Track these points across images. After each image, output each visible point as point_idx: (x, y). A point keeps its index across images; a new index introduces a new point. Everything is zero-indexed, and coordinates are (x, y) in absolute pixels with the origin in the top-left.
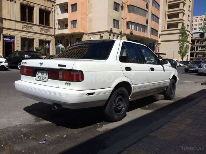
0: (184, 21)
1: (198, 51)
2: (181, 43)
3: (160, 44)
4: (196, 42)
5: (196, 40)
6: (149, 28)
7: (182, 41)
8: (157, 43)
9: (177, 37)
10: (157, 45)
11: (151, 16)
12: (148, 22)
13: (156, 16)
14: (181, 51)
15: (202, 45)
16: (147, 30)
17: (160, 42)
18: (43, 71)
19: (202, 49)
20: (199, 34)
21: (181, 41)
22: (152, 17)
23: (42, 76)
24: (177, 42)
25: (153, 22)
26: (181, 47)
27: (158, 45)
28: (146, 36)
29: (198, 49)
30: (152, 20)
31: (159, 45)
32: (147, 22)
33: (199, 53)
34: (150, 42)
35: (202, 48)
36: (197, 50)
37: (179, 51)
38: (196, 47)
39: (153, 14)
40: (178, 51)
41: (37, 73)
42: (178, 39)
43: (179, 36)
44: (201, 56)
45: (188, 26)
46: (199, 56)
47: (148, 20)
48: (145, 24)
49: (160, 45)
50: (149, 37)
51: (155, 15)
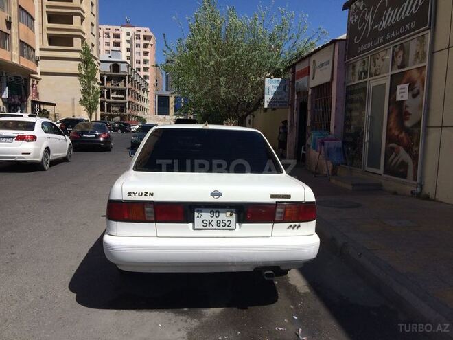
0: (84, 34)
1: (111, 100)
2: (84, 81)
3: (40, 79)
4: (105, 80)
5: (106, 77)
6: (15, 41)
7: (87, 78)
8: (33, 77)
9: (73, 67)
10: (33, 81)
11: (16, 10)
12: (12, 24)
13: (27, 13)
14: (85, 99)
15: (118, 87)
16: (10, 44)
17: (39, 76)
18: (215, 210)
19: (119, 96)
20: (109, 64)
21: (85, 77)
22: (19, 13)
23: (215, 219)
24: (76, 79)
25: (23, 27)
26: (85, 92)
27: (35, 83)
28: (8, 59)
29: (112, 96)
30: (19, 20)
31: (37, 82)
32: (9, 24)
33: (113, 103)
34: (19, 75)
35: (117, 94)
36: (108, 97)
37: (82, 98)
38: (106, 91)
39: (20, 7)
40: (81, 100)
41: (196, 214)
42: (77, 71)
43: (79, 65)
44: (117, 109)
45: (93, 45)
46: (114, 109)
47: (12, 20)
48: (5, 29)
49: (40, 82)
50: (16, 61)
51: (25, 11)
